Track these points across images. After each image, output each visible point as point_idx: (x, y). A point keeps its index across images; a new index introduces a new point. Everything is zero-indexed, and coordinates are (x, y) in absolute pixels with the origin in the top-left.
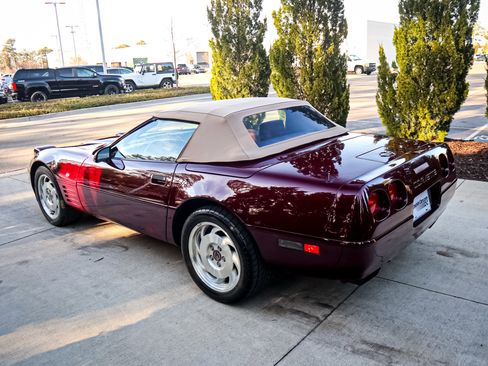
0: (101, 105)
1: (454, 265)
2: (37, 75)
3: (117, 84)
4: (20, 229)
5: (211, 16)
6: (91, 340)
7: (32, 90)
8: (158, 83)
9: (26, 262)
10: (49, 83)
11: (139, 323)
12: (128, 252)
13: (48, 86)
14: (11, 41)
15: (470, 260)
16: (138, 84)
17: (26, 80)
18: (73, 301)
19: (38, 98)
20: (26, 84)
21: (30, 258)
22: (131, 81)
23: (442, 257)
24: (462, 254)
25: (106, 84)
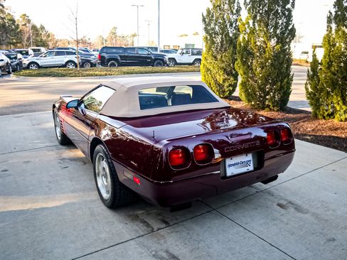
0: (146, 73)
1: (282, 215)
2: (114, 50)
3: (162, 60)
4: (41, 143)
5: (204, 20)
6: (22, 211)
7: (110, 60)
8: (192, 61)
9: (28, 162)
10: (120, 56)
11: (53, 207)
12: (84, 166)
13: (119, 58)
14: (115, 28)
15: (299, 214)
16: (178, 61)
17: (107, 53)
18: (31, 188)
19: (113, 65)
20: (106, 56)
21: (32, 160)
22: (174, 59)
23: (279, 207)
24: (296, 208)
25: (156, 59)
